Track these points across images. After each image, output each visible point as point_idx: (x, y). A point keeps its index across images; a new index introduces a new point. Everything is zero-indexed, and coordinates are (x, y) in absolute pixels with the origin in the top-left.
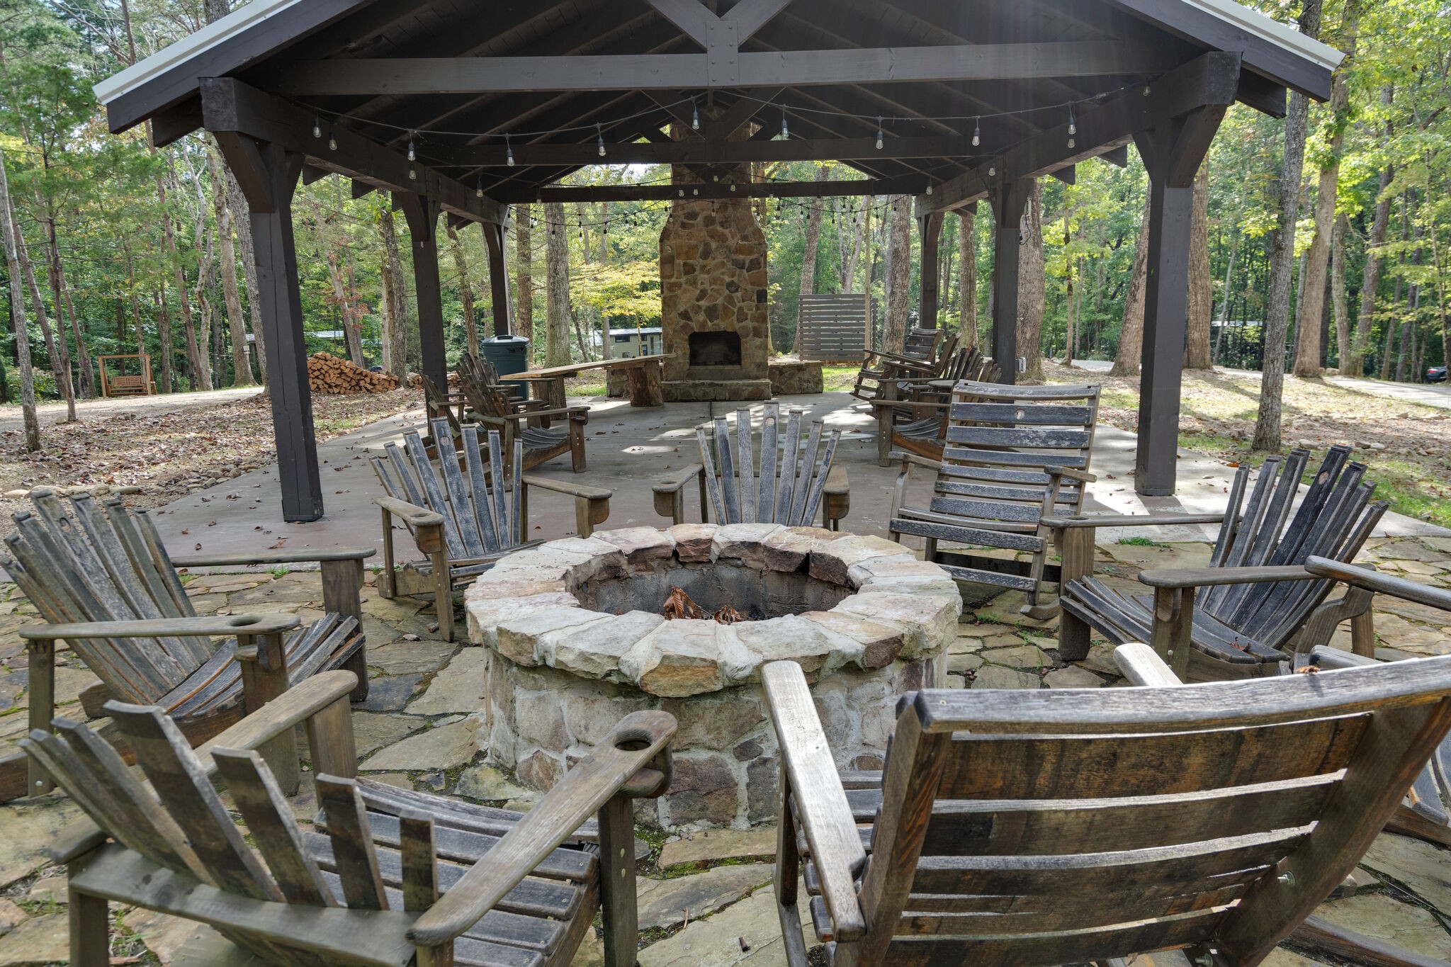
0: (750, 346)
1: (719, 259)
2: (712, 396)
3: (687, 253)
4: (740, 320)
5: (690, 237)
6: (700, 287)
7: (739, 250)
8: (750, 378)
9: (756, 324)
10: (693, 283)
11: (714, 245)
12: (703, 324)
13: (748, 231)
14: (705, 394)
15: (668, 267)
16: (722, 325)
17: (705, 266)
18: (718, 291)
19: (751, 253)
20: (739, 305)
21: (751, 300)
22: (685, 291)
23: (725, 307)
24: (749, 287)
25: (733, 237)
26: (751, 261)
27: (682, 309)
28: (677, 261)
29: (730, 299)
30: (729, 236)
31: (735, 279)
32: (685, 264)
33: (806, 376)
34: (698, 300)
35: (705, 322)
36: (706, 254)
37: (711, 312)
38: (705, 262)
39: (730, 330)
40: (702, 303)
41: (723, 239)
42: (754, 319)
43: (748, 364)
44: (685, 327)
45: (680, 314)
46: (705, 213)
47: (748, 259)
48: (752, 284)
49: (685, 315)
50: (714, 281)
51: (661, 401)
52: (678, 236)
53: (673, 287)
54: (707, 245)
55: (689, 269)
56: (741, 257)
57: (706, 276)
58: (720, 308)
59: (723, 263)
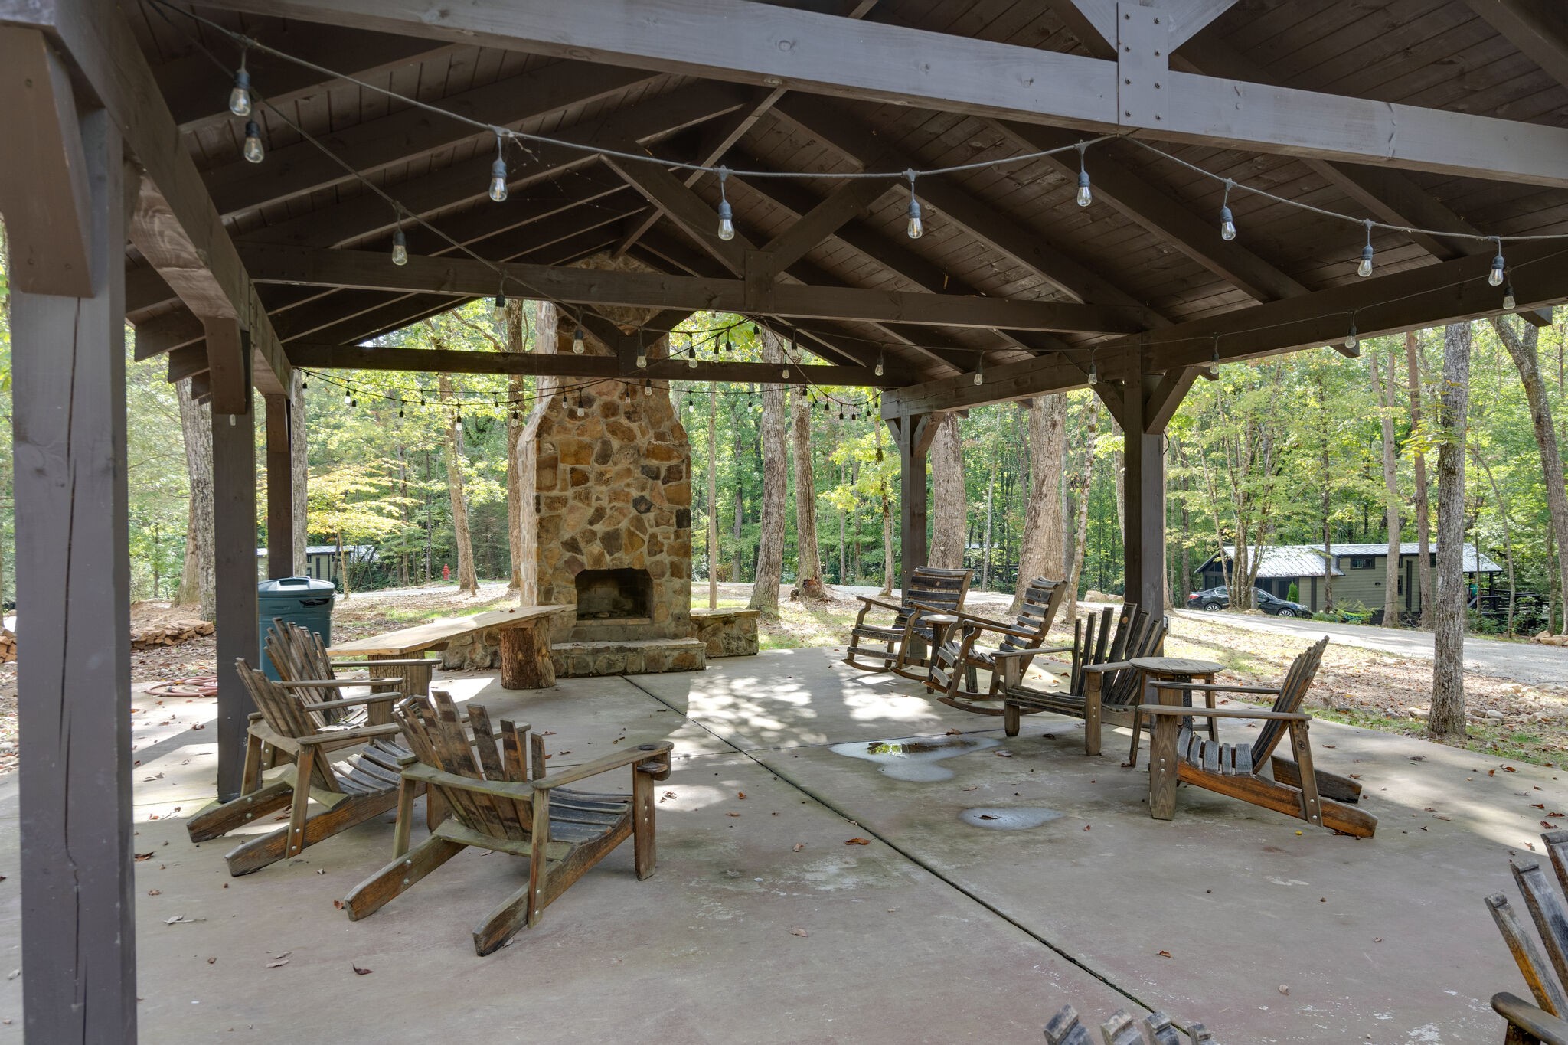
0: (664, 589)
1: (624, 463)
2: (620, 666)
3: (576, 454)
4: (652, 553)
5: (582, 431)
6: (595, 504)
7: (652, 453)
8: (665, 636)
9: (675, 559)
10: (586, 498)
11: (616, 444)
12: (598, 559)
13: (665, 427)
14: (611, 663)
15: (548, 475)
16: (625, 559)
17: (602, 474)
18: (620, 510)
19: (669, 458)
20: (650, 531)
21: (668, 523)
22: (572, 510)
23: (631, 534)
24: (666, 505)
25: (643, 434)
26: (669, 469)
27: (567, 536)
28: (561, 466)
29: (639, 523)
30: (637, 432)
31: (646, 494)
32: (573, 471)
33: (735, 631)
34: (591, 523)
35: (601, 555)
36: (604, 457)
37: (611, 541)
38: (602, 468)
39: (637, 567)
40: (599, 528)
41: (629, 436)
42: (673, 551)
43: (663, 617)
44: (569, 563)
45: (564, 544)
46: (605, 398)
47: (664, 466)
48: (670, 501)
49: (572, 545)
50: (615, 496)
51: (552, 678)
52: (564, 429)
53: (553, 503)
54: (605, 443)
55: (579, 479)
56: (655, 463)
57: (604, 488)
58: (624, 536)
59: (628, 471)
